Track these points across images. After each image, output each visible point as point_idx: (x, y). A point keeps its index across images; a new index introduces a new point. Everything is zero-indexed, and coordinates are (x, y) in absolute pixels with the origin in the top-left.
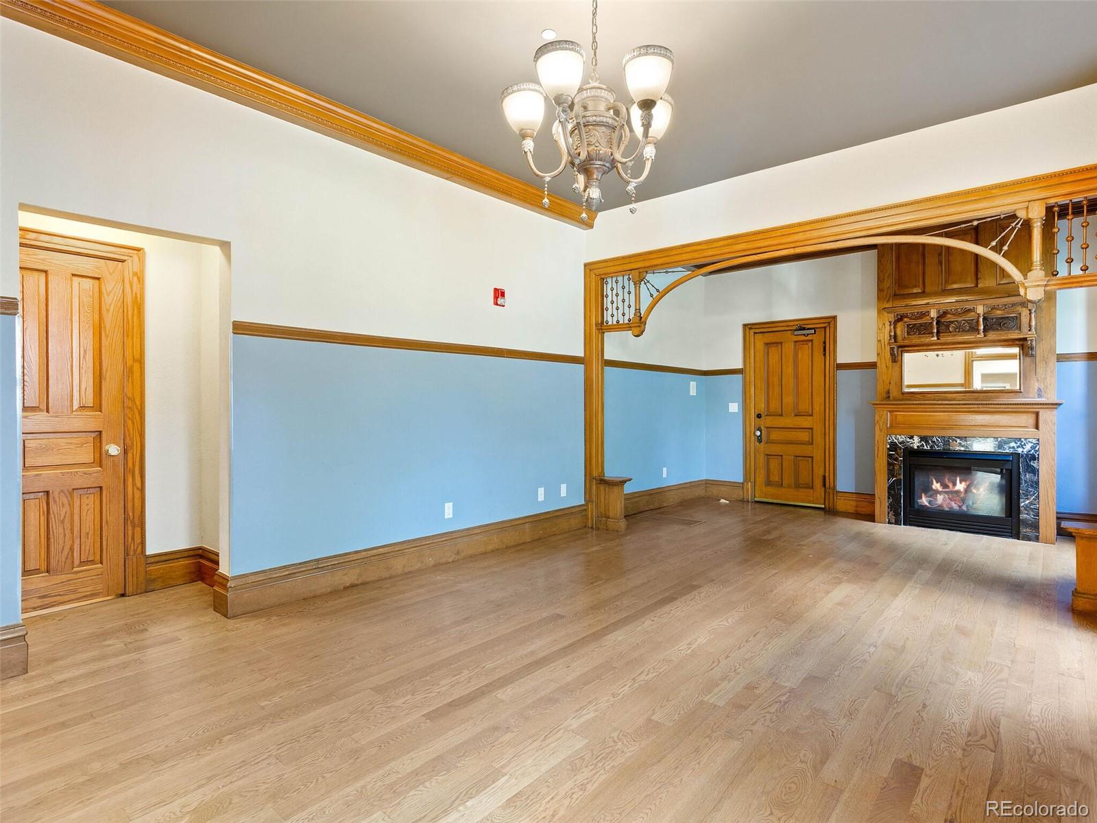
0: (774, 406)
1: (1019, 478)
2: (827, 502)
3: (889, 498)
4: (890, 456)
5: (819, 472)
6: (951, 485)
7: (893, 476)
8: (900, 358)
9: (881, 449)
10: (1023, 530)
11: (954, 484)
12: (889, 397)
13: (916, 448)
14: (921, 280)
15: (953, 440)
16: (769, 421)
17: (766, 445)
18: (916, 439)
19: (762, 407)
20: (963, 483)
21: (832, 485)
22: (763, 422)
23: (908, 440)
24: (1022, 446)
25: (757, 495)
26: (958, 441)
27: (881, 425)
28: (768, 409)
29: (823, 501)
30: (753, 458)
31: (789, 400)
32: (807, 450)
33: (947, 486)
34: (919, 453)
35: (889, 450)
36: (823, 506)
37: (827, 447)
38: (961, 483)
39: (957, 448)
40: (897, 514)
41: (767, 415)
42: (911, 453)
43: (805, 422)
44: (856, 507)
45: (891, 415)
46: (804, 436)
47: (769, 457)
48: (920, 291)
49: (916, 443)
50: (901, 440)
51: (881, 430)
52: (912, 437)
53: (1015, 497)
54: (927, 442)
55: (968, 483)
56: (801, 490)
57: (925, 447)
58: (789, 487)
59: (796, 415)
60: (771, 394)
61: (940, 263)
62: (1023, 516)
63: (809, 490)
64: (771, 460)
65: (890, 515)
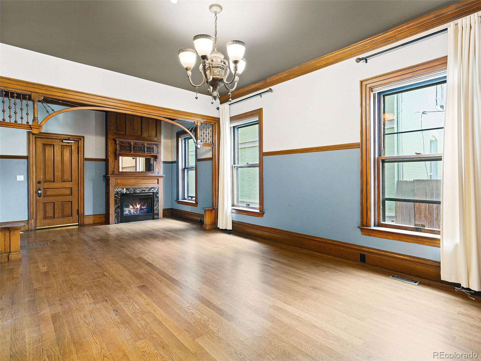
0: (49, 176)
1: (154, 200)
2: (80, 221)
3: (115, 214)
4: (115, 197)
5: (75, 208)
6: (135, 206)
7: (117, 205)
8: (118, 158)
9: (112, 194)
10: (156, 216)
11: (136, 206)
12: (114, 173)
13: (125, 193)
14: (124, 130)
15: (137, 189)
16: (46, 185)
17: (44, 198)
18: (125, 189)
19: (41, 177)
20: (139, 205)
21: (82, 213)
22: (41, 186)
23: (122, 190)
24: (155, 190)
25: (38, 225)
26: (138, 189)
27: (112, 184)
28: (45, 179)
29: (77, 221)
30: (35, 206)
31: (58, 174)
32: (69, 198)
33: (134, 207)
34: (126, 195)
35: (115, 194)
36: (78, 224)
37: (80, 196)
38: (138, 205)
39: (138, 192)
40: (118, 220)
41: (44, 182)
42: (123, 195)
43: (68, 185)
44: (94, 221)
45: (116, 181)
46: (68, 192)
47: (46, 204)
48: (124, 133)
49: (125, 191)
50: (119, 190)
51: (112, 187)
52: (123, 189)
53: (153, 206)
54: (128, 190)
55: (141, 205)
56: (65, 218)
57: (128, 193)
58: (58, 218)
59: (62, 182)
60: (47, 171)
61: (131, 125)
62: (155, 212)
63: (70, 217)
64: (47, 206)
65: (116, 220)
